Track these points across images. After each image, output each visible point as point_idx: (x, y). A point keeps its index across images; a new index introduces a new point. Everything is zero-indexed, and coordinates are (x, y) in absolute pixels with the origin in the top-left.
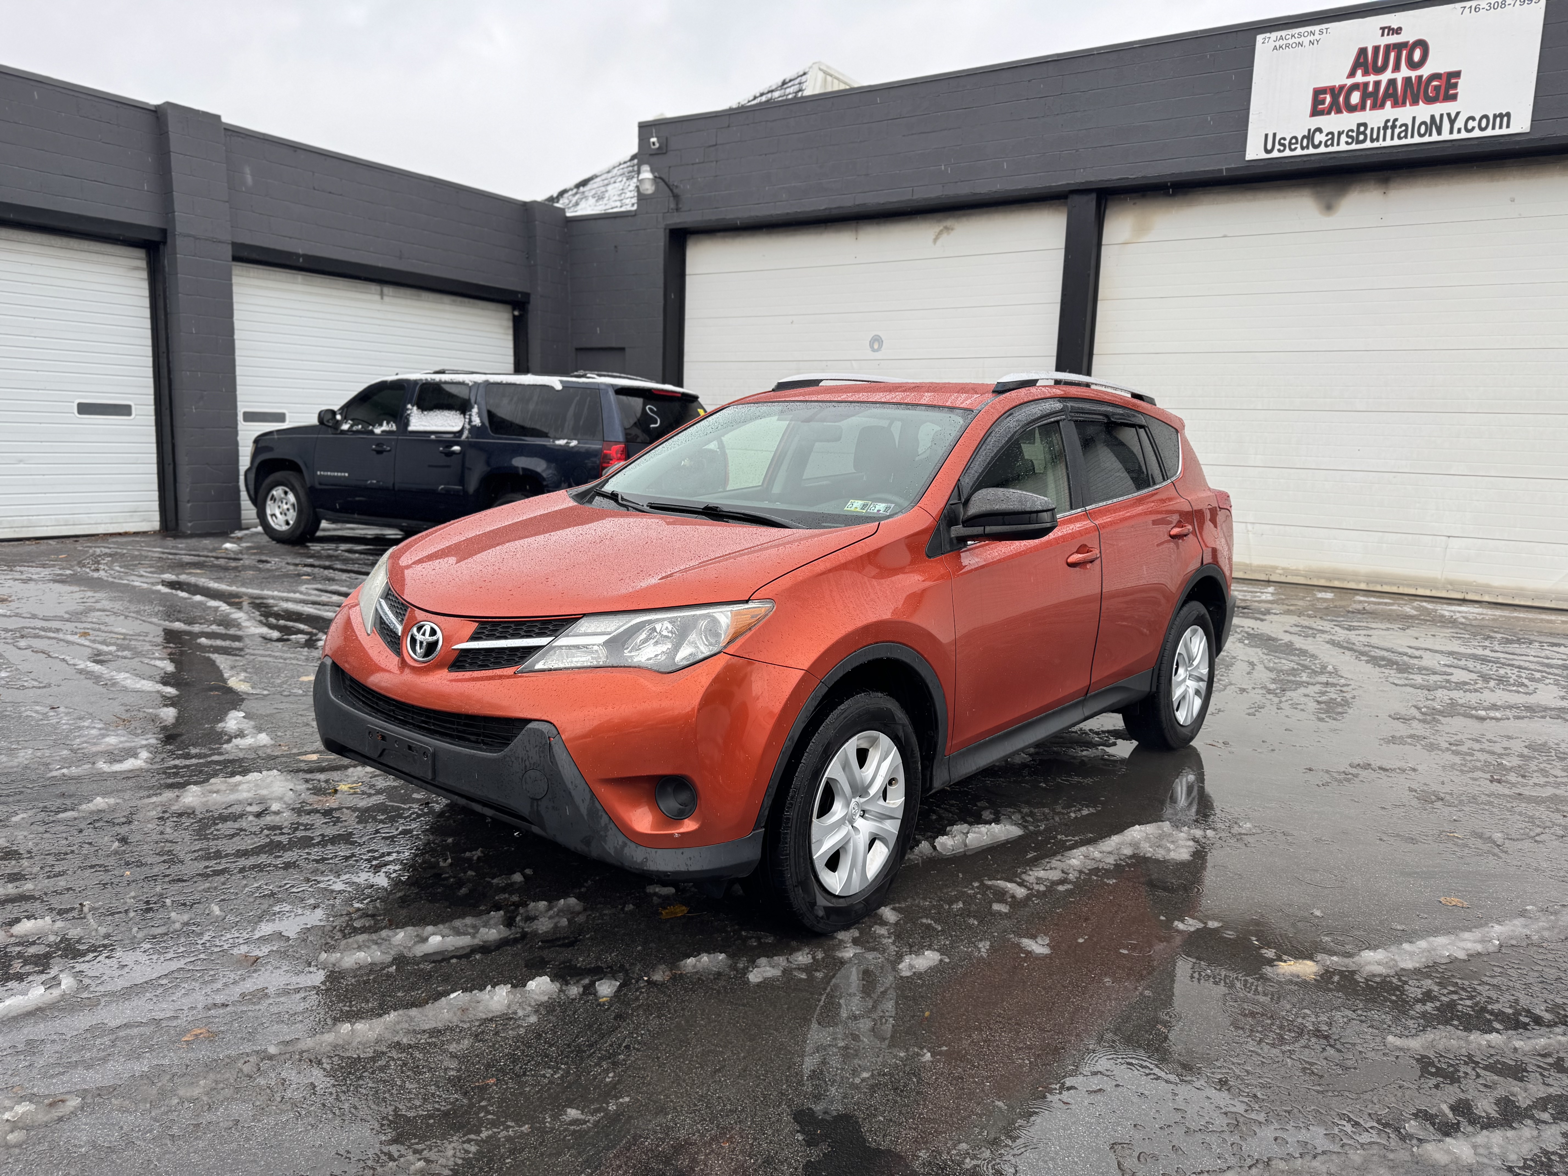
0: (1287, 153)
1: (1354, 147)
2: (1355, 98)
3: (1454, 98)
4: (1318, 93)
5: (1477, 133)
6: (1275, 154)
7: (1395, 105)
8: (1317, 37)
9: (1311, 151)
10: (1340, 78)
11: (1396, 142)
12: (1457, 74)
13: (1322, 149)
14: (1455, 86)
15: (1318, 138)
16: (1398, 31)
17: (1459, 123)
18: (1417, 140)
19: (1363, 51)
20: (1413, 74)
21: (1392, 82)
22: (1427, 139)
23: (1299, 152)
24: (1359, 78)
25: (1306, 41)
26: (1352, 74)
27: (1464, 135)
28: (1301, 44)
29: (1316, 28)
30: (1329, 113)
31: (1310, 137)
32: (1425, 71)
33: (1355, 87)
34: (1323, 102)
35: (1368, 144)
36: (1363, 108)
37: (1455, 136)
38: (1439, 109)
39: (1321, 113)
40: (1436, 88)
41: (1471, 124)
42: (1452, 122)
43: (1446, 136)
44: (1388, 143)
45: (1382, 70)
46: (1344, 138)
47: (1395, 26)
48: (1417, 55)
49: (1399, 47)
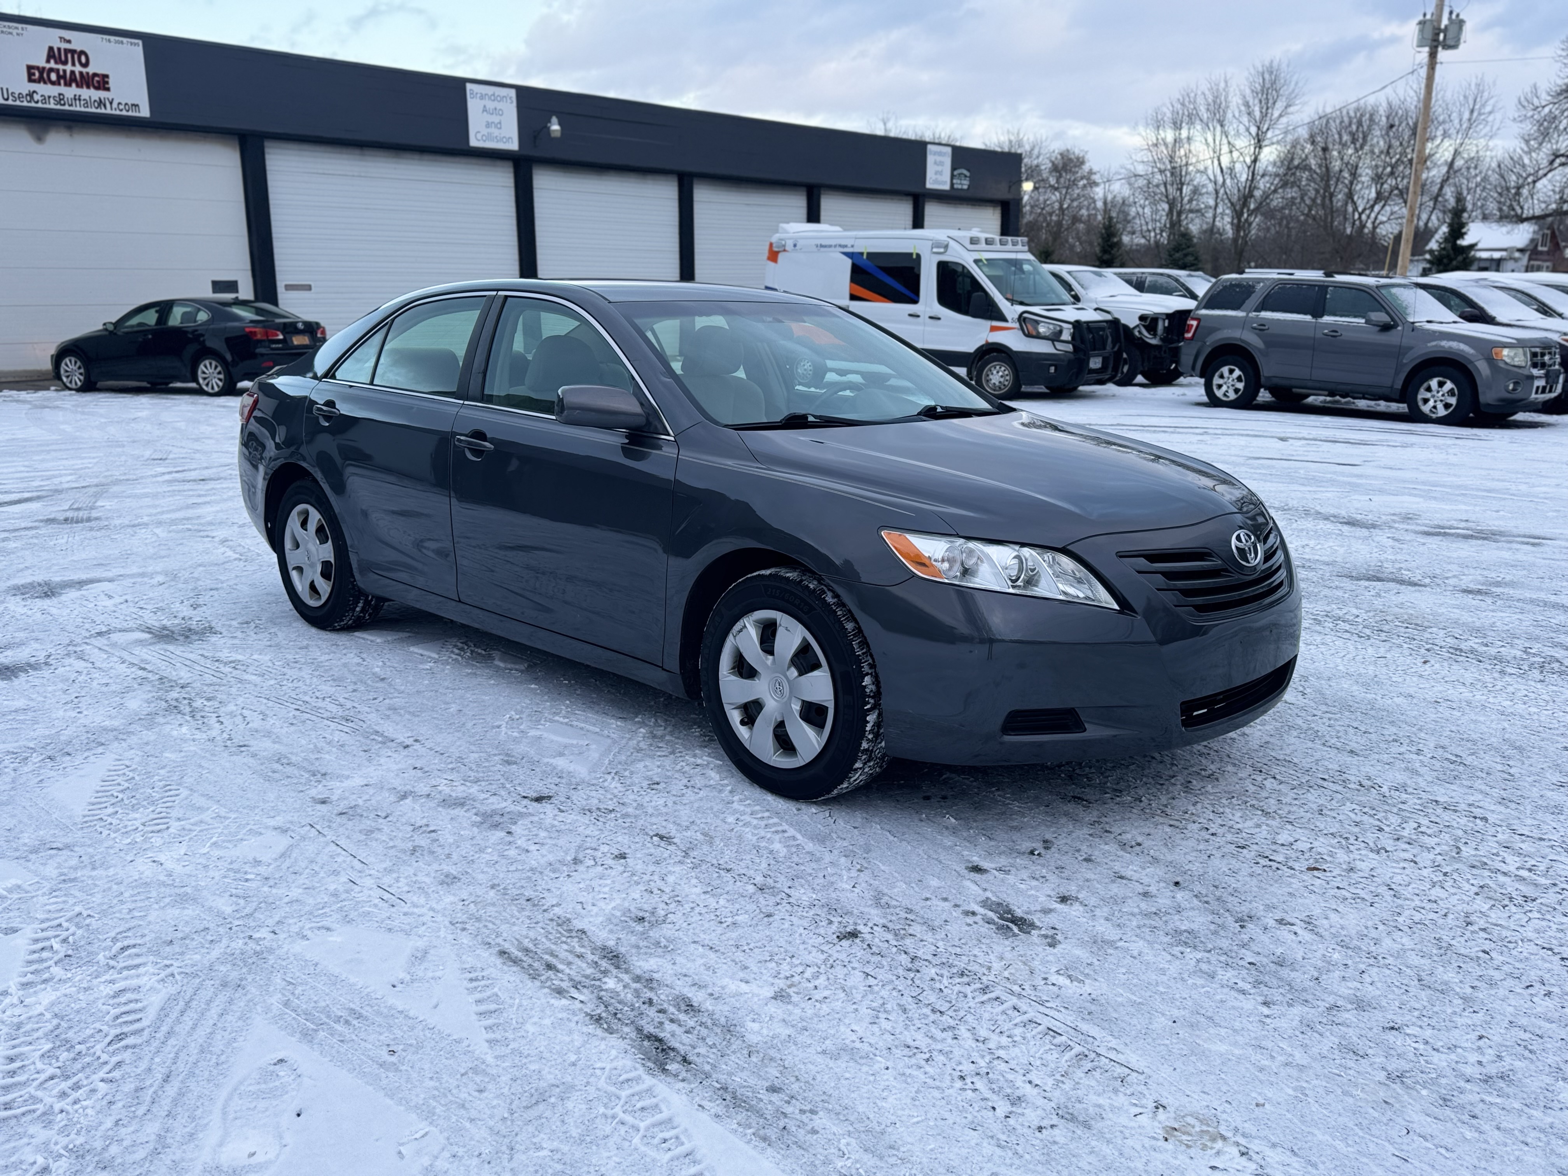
0: (18, 103)
1: (59, 107)
2: (53, 77)
3: (108, 89)
4: (30, 68)
5: (124, 113)
6: (10, 102)
7: (78, 86)
8: (20, 31)
9: (33, 104)
10: (41, 62)
11: (83, 109)
12: (107, 76)
13: (40, 105)
14: (107, 83)
15: (36, 97)
16: (69, 42)
17: (115, 105)
18: (93, 110)
19: (51, 49)
20: (84, 70)
21: (73, 72)
22: (99, 111)
23: (25, 104)
24: (52, 64)
25: (15, 32)
26: (48, 61)
27: (118, 112)
28: (11, 33)
29: (20, 26)
30: (39, 82)
31: (31, 95)
32: (91, 70)
33: (51, 70)
34: (34, 74)
35: (67, 107)
36: (59, 84)
37: (114, 112)
38: (102, 94)
39: (34, 81)
40: (98, 82)
41: (121, 107)
42: (111, 103)
43: (108, 111)
44: (78, 109)
45: (65, 63)
46: (52, 100)
47: (67, 38)
48: (83, 59)
49: (73, 52)
